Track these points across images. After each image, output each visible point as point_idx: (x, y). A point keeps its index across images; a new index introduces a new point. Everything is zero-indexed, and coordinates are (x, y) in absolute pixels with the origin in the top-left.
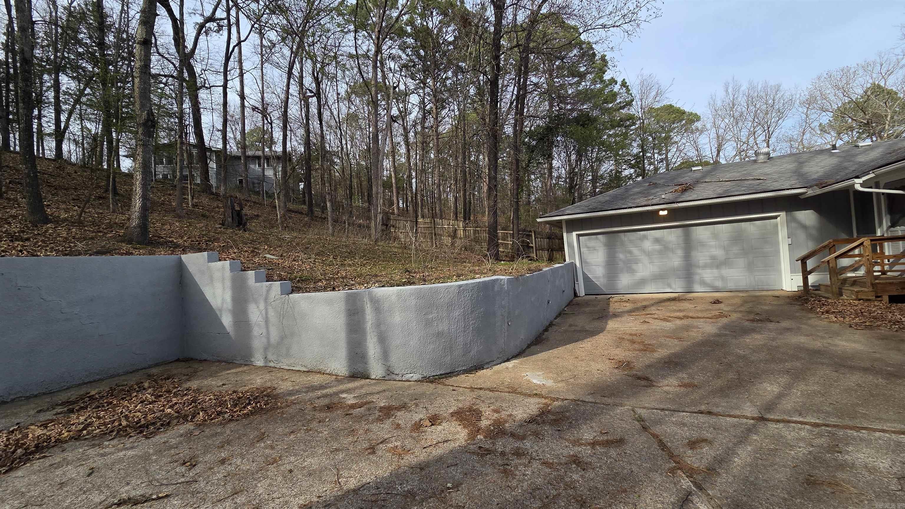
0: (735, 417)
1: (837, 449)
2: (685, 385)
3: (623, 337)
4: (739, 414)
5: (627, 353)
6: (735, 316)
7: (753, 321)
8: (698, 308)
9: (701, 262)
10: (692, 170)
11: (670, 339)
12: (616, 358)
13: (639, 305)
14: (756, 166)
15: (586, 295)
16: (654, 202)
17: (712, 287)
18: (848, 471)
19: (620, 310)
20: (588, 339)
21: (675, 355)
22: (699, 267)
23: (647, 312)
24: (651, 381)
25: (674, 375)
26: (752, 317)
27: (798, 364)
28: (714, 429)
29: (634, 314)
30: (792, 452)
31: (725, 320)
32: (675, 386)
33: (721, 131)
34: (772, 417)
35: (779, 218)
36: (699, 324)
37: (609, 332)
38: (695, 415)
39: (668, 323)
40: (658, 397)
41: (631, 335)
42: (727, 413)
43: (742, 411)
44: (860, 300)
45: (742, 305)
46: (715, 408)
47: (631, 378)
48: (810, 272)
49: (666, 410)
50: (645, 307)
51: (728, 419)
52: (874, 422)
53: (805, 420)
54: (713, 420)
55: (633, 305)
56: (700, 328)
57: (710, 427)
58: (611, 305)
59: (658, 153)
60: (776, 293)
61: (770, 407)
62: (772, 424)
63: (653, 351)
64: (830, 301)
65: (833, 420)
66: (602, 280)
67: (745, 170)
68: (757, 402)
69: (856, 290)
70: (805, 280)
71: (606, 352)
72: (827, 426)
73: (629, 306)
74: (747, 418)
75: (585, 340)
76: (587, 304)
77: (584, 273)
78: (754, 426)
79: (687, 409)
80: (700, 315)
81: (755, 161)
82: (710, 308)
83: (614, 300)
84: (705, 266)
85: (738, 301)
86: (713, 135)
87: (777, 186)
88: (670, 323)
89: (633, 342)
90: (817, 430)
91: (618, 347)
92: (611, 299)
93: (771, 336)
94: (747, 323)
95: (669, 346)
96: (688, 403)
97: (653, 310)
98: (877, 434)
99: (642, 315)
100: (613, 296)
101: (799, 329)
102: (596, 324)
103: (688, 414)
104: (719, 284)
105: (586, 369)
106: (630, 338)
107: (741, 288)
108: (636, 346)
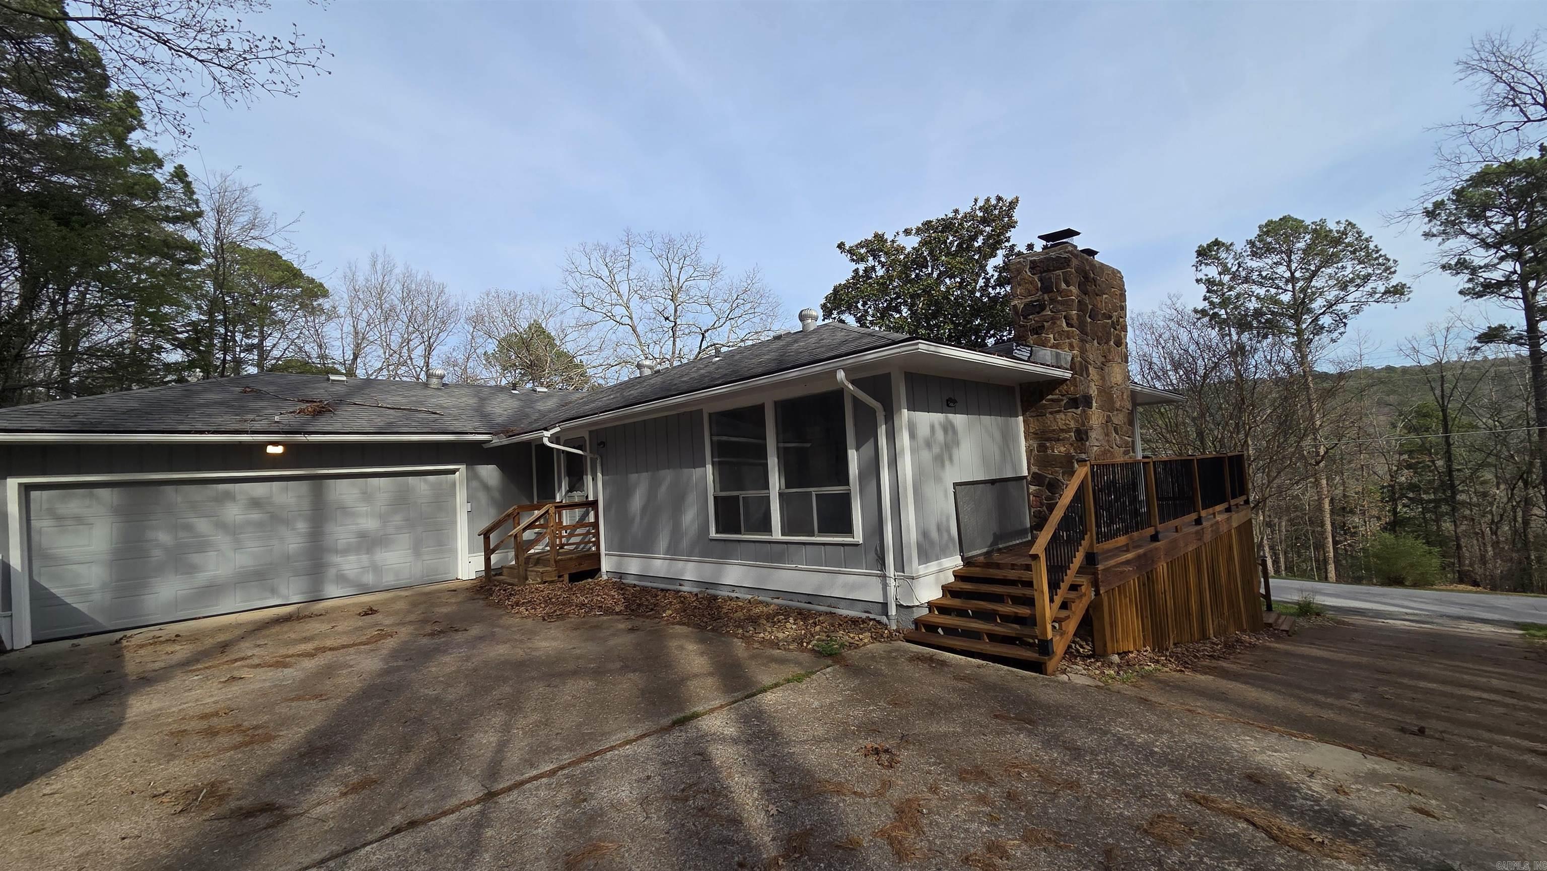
0: (453, 812)
1: (581, 797)
2: (355, 789)
3: (183, 727)
4: (457, 802)
5: (203, 764)
6: (404, 632)
7: (432, 635)
8: (339, 628)
9: (342, 543)
10: (328, 379)
11: (300, 703)
12: (172, 786)
13: (208, 642)
14: (429, 392)
15: (34, 643)
16: (257, 426)
17: (358, 586)
18: (599, 822)
19: (157, 666)
20: (71, 764)
21: (320, 733)
22: (337, 552)
23: (234, 657)
24: (278, 809)
25: (328, 776)
26: (428, 629)
27: (507, 689)
28: (427, 851)
29: (199, 666)
30: (540, 830)
31: (390, 643)
32: (334, 799)
33: (362, 325)
34: (501, 786)
35: (457, 473)
36: (348, 658)
37: (136, 725)
38: (387, 841)
39: (286, 671)
40: (305, 838)
41: (204, 717)
42: (440, 811)
43: (459, 796)
44: (545, 583)
45: (409, 612)
46: (417, 811)
47: (226, 823)
48: (493, 551)
49: (329, 859)
50: (224, 647)
51: (443, 820)
52: (602, 740)
53: (540, 772)
54: (419, 835)
55: (191, 647)
56: (351, 666)
57: (418, 852)
58: (128, 655)
59: (244, 333)
60: (451, 585)
61: (493, 771)
62: (504, 798)
63: (269, 738)
64: (516, 588)
65: (567, 758)
66: (97, 597)
67: (413, 396)
68: (475, 771)
69: (541, 570)
70: (488, 560)
71: (139, 782)
72: (562, 768)
73: (182, 651)
74: (468, 804)
75: (62, 770)
76: (44, 666)
77: (35, 587)
78: (482, 813)
79: (370, 837)
80: (345, 640)
81: (426, 385)
82: (360, 624)
83: (134, 641)
84: (346, 551)
85: (401, 605)
86: (348, 328)
87: (458, 426)
88: (291, 670)
89: (211, 733)
90: (554, 780)
91: (171, 757)
92: (124, 643)
93: (464, 654)
94: (425, 641)
95: (302, 718)
96: (369, 823)
97: (246, 648)
98: (609, 755)
99: (219, 664)
100: (129, 633)
101: (493, 634)
102: (88, 715)
103: (375, 845)
104: (369, 579)
105: (81, 850)
106: (204, 724)
107: (403, 583)
108: (224, 740)
